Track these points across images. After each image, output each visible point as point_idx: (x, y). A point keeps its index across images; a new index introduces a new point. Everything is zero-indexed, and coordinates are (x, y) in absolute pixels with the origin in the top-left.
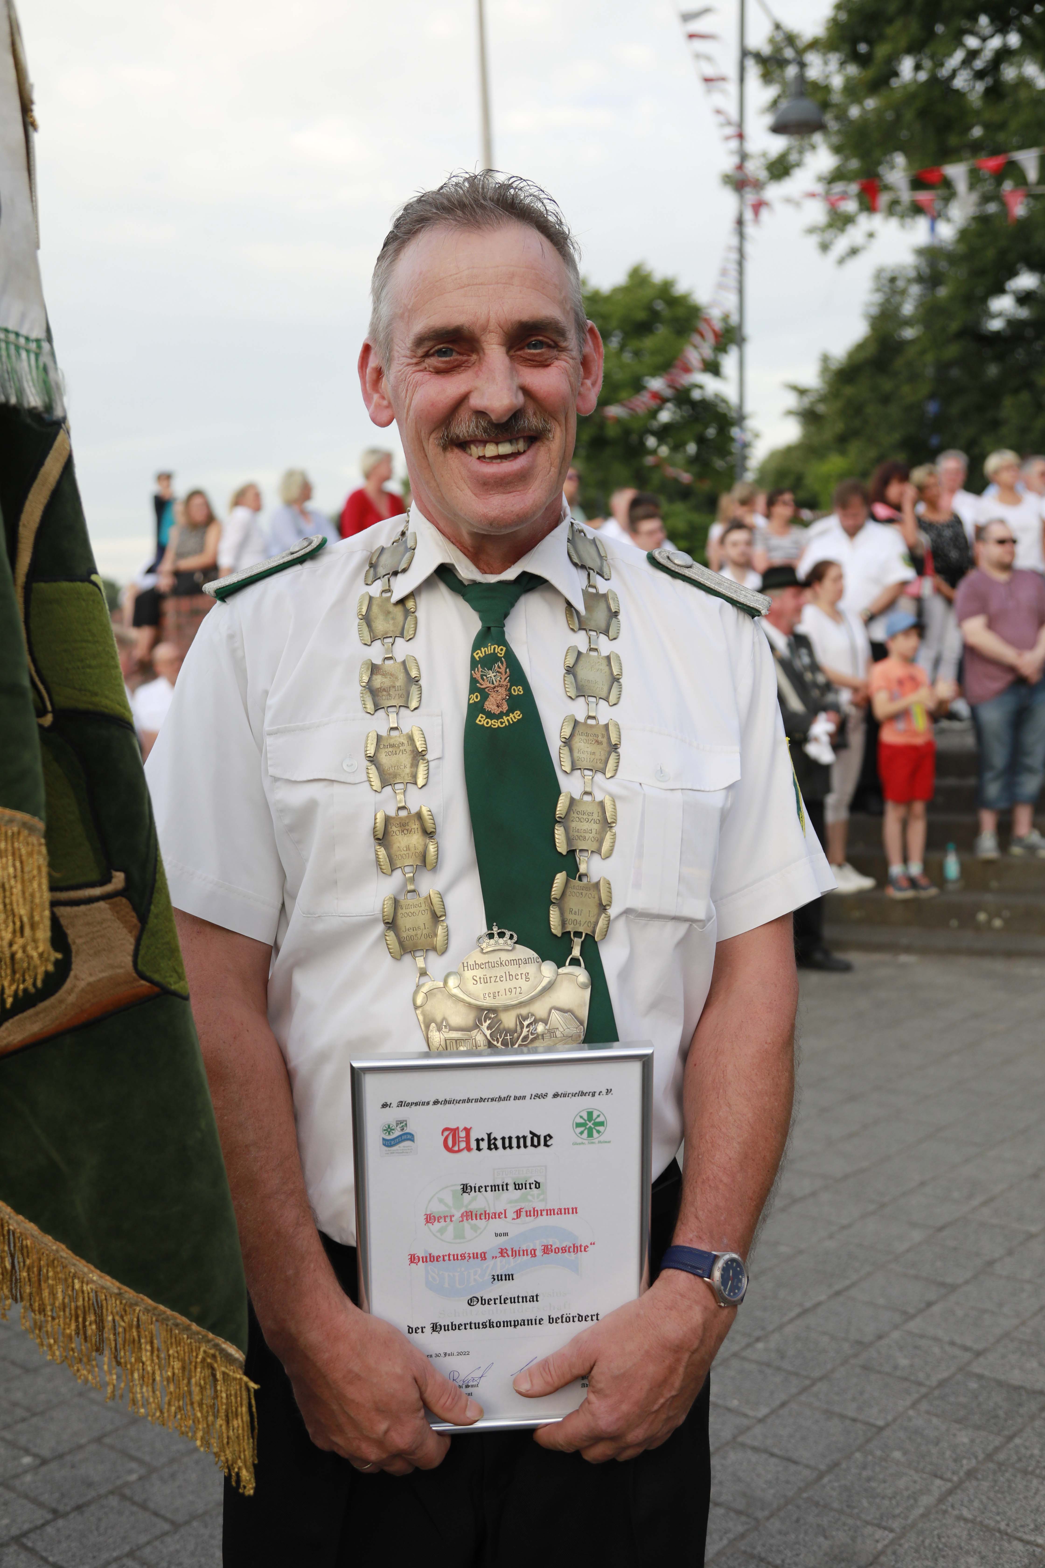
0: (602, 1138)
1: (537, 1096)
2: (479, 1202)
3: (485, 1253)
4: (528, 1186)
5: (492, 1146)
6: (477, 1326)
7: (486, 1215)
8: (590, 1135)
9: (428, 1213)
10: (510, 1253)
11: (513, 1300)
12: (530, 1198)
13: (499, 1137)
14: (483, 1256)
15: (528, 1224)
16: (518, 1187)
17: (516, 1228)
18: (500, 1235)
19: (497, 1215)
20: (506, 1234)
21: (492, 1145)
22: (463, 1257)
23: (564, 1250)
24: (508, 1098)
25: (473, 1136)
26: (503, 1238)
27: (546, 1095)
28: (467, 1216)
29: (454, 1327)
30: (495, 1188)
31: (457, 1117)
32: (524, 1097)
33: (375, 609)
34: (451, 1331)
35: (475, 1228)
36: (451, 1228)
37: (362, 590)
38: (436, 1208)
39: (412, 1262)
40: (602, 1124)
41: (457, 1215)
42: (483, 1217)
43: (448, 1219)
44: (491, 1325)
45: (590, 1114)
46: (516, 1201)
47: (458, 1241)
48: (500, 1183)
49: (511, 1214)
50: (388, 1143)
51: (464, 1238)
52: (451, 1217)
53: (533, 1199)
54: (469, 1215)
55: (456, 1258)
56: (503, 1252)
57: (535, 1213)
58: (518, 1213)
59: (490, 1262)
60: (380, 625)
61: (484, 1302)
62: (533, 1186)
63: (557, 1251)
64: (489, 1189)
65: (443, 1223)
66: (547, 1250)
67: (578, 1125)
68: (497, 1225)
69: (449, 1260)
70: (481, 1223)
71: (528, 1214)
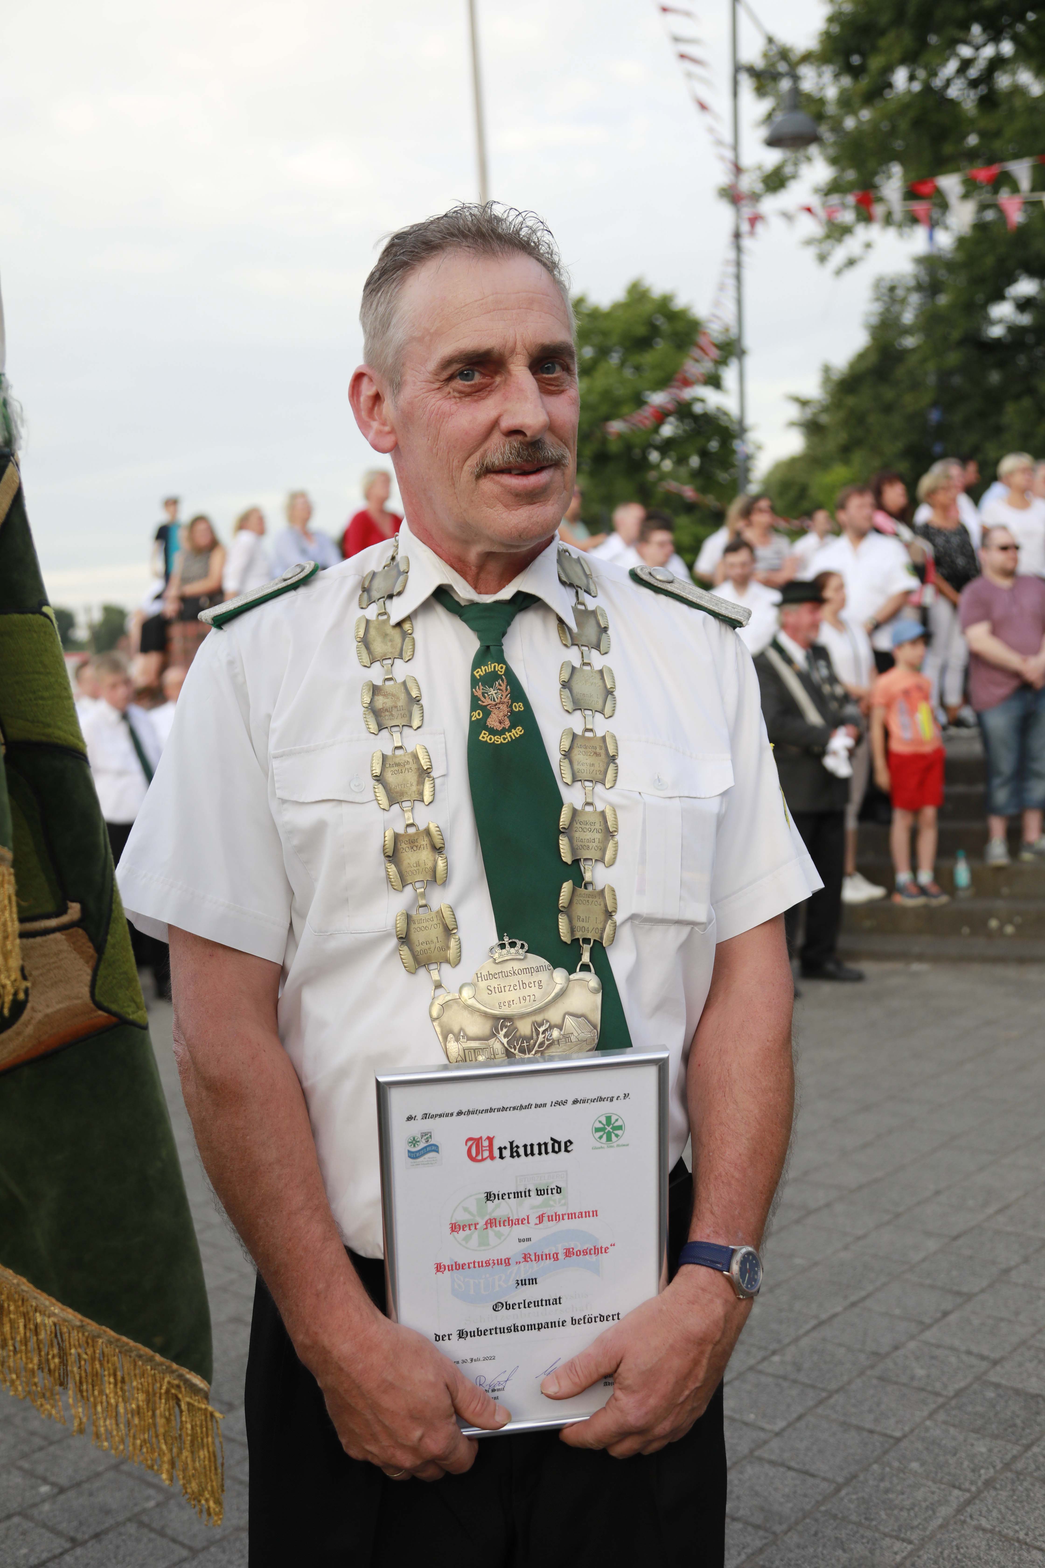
0: (621, 1142)
1: (558, 1103)
2: (501, 1209)
3: (509, 1259)
4: (550, 1192)
5: (515, 1154)
6: (502, 1330)
7: (510, 1222)
8: (609, 1139)
9: (453, 1222)
10: (533, 1257)
11: (537, 1304)
12: (552, 1203)
13: (521, 1145)
14: (507, 1262)
15: (550, 1228)
16: (539, 1192)
17: (538, 1233)
18: (524, 1240)
19: (520, 1222)
20: (529, 1240)
21: (514, 1152)
22: (488, 1263)
23: (585, 1252)
24: (529, 1106)
25: (496, 1145)
26: (526, 1244)
27: (566, 1102)
28: (491, 1223)
29: (480, 1333)
30: (517, 1195)
31: (479, 1127)
32: (545, 1105)
33: (373, 632)
34: (477, 1337)
35: (498, 1235)
36: (475, 1235)
37: (357, 614)
38: (461, 1217)
39: (438, 1271)
40: (620, 1128)
41: (482, 1223)
42: (506, 1224)
43: (473, 1228)
44: (516, 1329)
45: (609, 1119)
46: (538, 1207)
47: (483, 1248)
48: (523, 1190)
49: (534, 1220)
50: (413, 1155)
51: (488, 1245)
52: (475, 1225)
53: (555, 1205)
54: (493, 1222)
55: (481, 1265)
56: (526, 1257)
57: (557, 1218)
58: (541, 1218)
59: (514, 1268)
60: (379, 647)
61: (509, 1307)
62: (555, 1191)
63: (579, 1253)
64: (512, 1196)
65: (468, 1232)
66: (569, 1253)
67: (597, 1130)
68: (520, 1231)
69: (474, 1267)
70: (505, 1230)
71: (550, 1219)
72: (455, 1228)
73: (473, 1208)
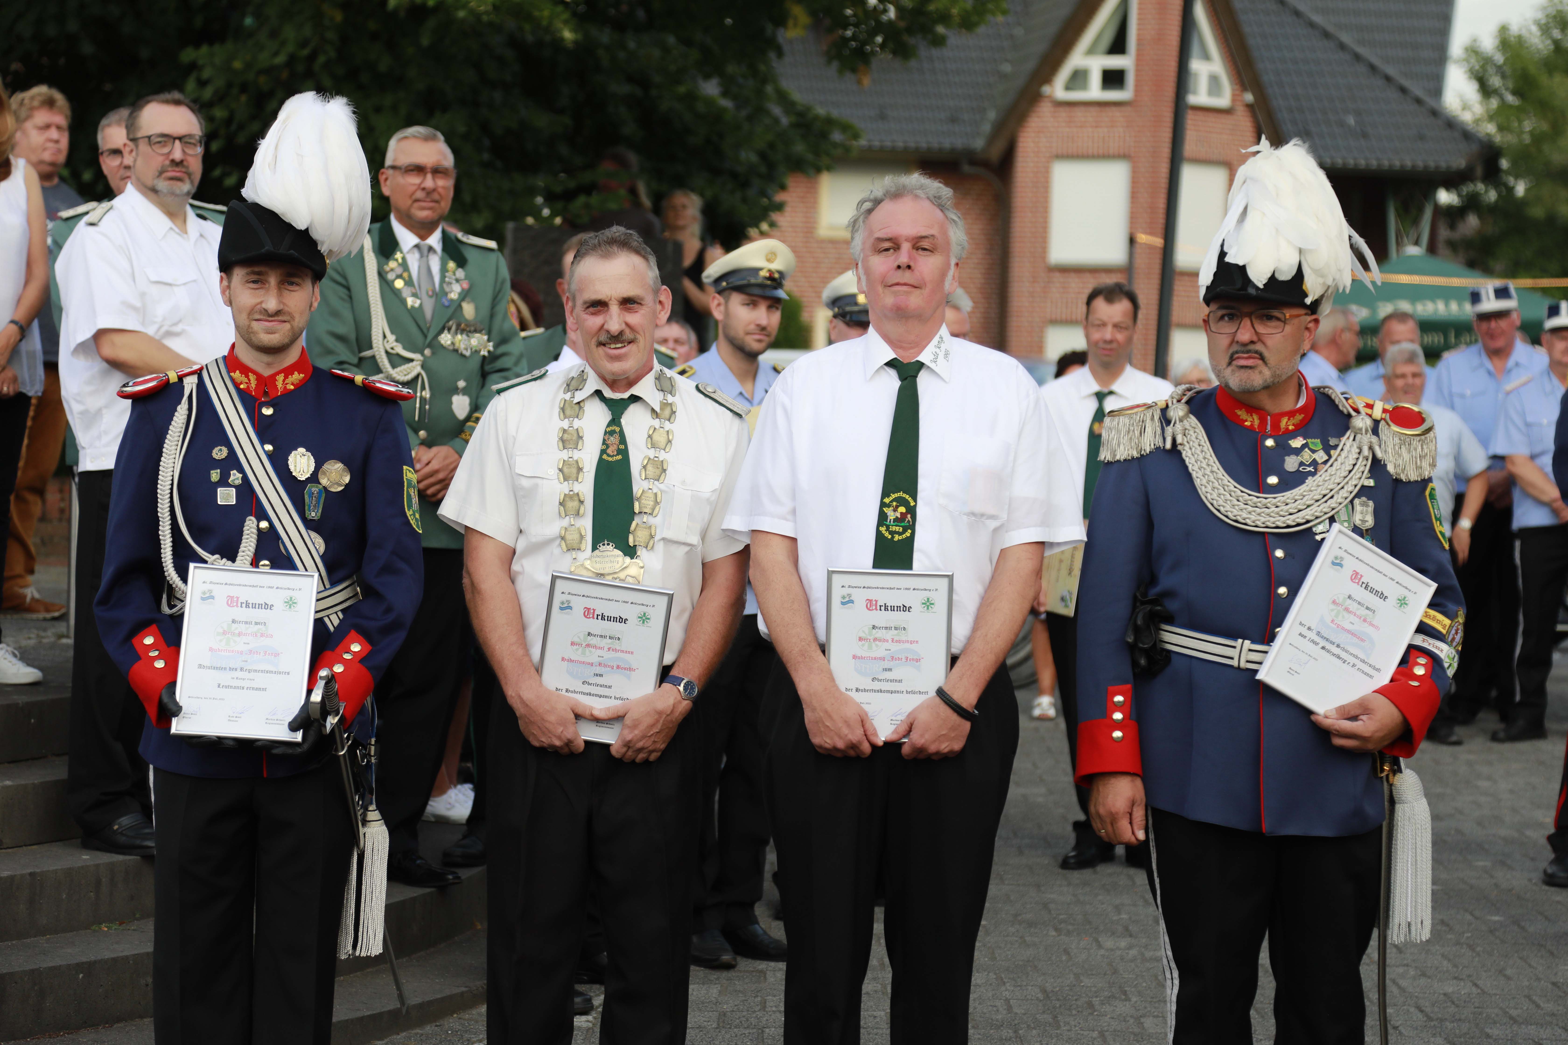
0: (648, 625)
1: (625, 602)
2: (594, 641)
4: (614, 639)
7: (595, 647)
8: (643, 623)
9: (572, 641)
10: (603, 665)
11: (601, 686)
13: (606, 616)
14: (592, 664)
15: (612, 654)
17: (608, 655)
19: (600, 648)
20: (603, 657)
21: (603, 618)
22: (584, 662)
23: (625, 669)
24: (612, 600)
25: (596, 613)
26: (601, 658)
27: (628, 602)
30: (601, 636)
31: (590, 604)
32: (619, 601)
33: (566, 405)
35: (590, 652)
36: (580, 650)
38: (576, 640)
39: (562, 661)
40: (649, 619)
41: (584, 645)
43: (580, 646)
44: (590, 695)
45: (645, 614)
46: (609, 644)
47: (583, 656)
48: (604, 635)
49: (606, 649)
50: (561, 609)
51: (585, 655)
53: (616, 645)
54: (588, 645)
55: (580, 662)
56: (600, 664)
57: (615, 650)
58: (609, 649)
59: (594, 668)
60: (568, 412)
61: (589, 684)
62: (617, 639)
63: (622, 669)
64: (599, 636)
65: (578, 647)
66: (618, 667)
67: (639, 617)
68: (600, 653)
69: (578, 663)
70: (593, 650)
71: (613, 650)
72: (573, 644)
73: (582, 638)
